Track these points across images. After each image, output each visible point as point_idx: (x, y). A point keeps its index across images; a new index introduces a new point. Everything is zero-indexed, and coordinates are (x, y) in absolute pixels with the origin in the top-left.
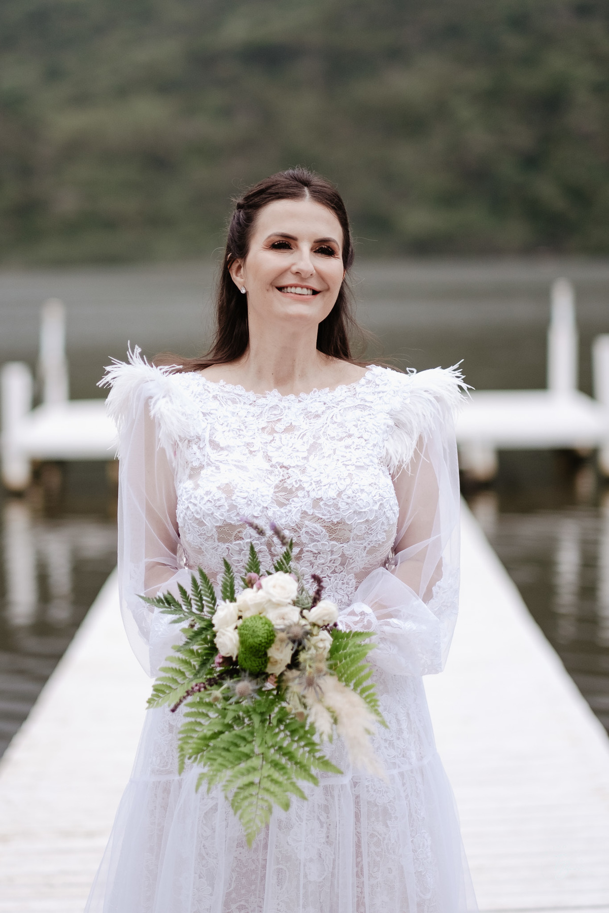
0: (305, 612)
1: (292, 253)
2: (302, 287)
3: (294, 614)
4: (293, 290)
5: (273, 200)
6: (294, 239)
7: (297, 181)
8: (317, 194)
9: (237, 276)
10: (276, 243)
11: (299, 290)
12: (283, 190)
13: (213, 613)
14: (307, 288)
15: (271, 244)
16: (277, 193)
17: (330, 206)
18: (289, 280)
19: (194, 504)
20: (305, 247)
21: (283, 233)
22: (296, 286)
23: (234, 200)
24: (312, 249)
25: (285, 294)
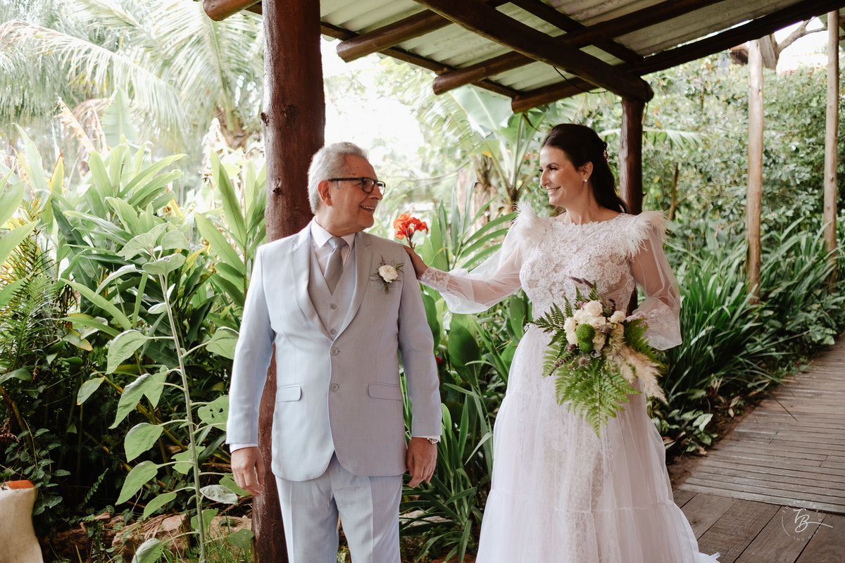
0: (608, 318)
3: (603, 321)
13: (563, 324)
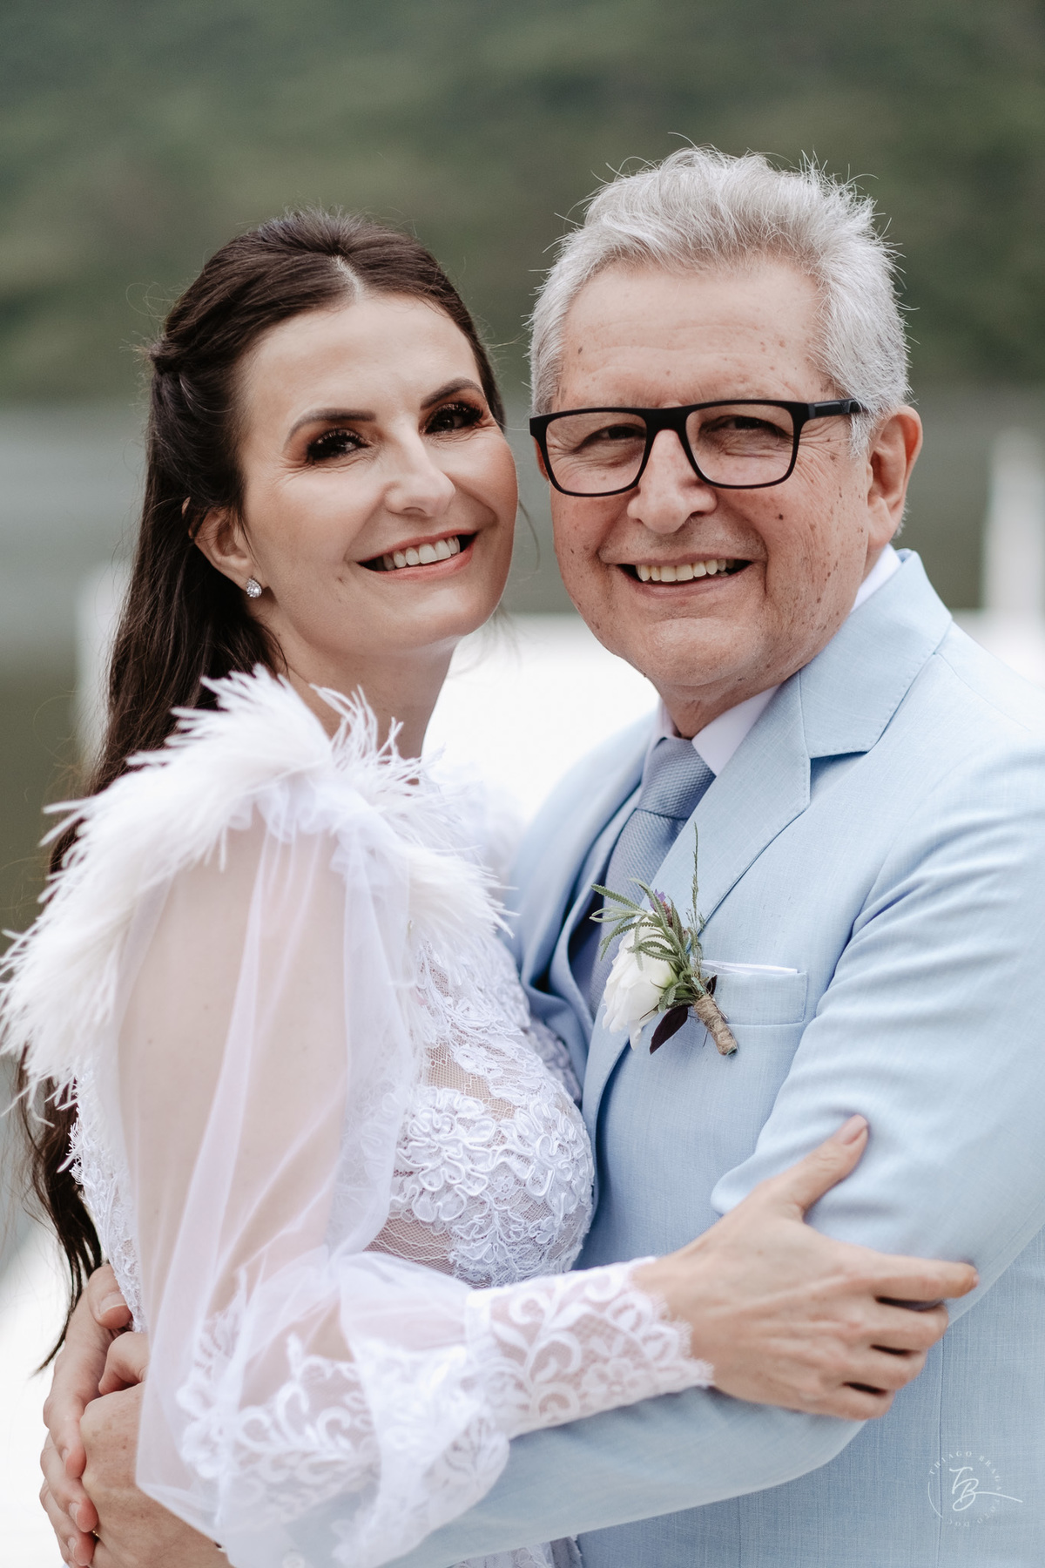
1: (374, 458)
2: (432, 542)
4: (412, 557)
5: (267, 325)
6: (366, 417)
7: (310, 250)
8: (380, 271)
9: (223, 553)
10: (320, 442)
11: (427, 553)
12: (284, 290)
14: (446, 540)
15: (303, 449)
16: (273, 304)
17: (426, 291)
18: (392, 535)
19: (520, 1156)
20: (405, 429)
21: (328, 411)
22: (416, 546)
23: (139, 350)
24: (420, 428)
25: (393, 574)
